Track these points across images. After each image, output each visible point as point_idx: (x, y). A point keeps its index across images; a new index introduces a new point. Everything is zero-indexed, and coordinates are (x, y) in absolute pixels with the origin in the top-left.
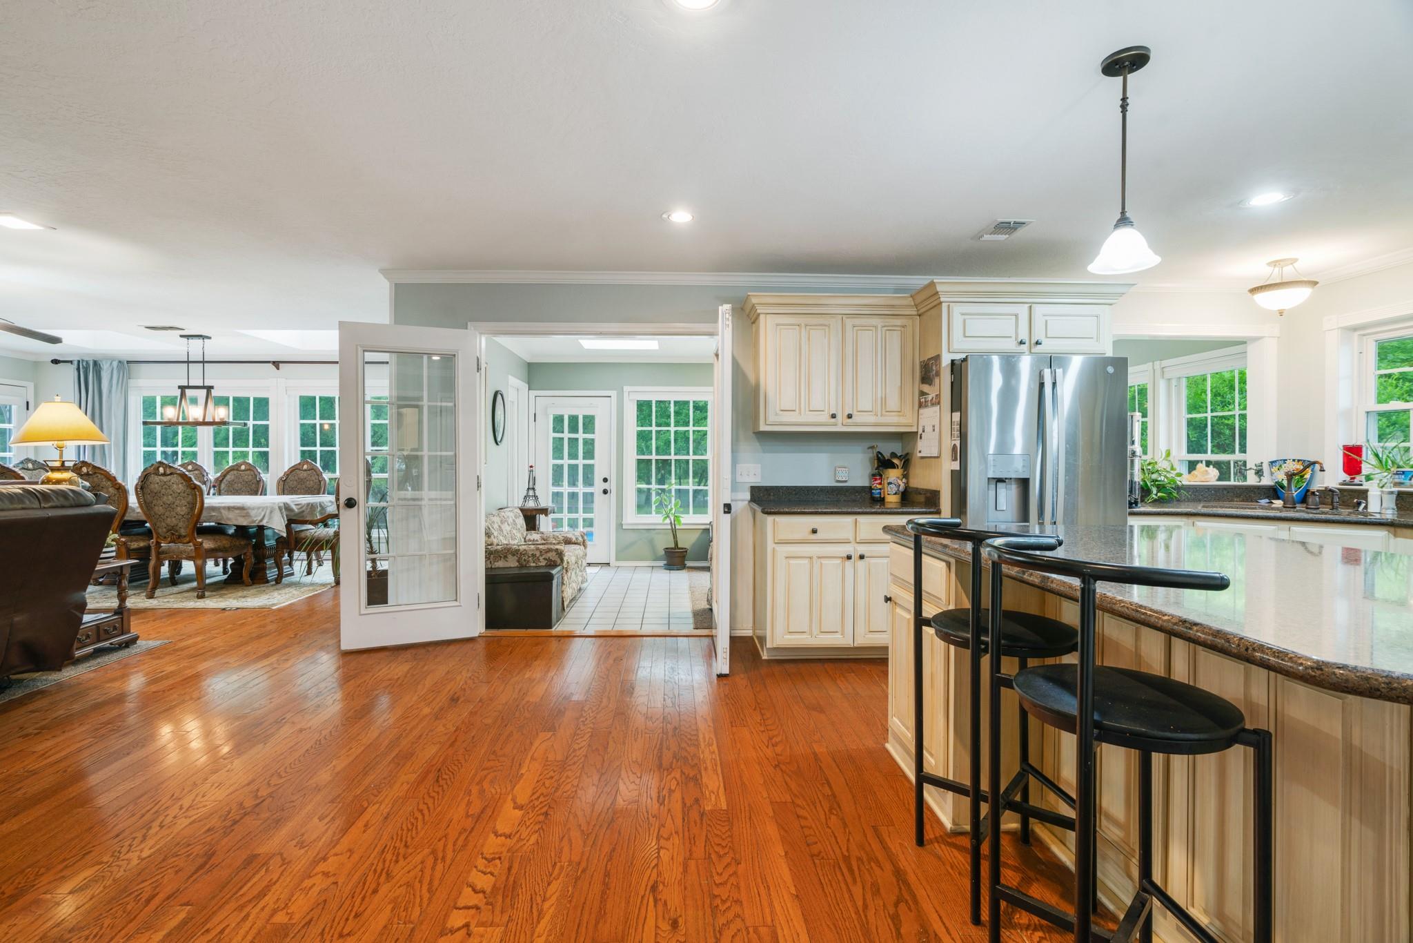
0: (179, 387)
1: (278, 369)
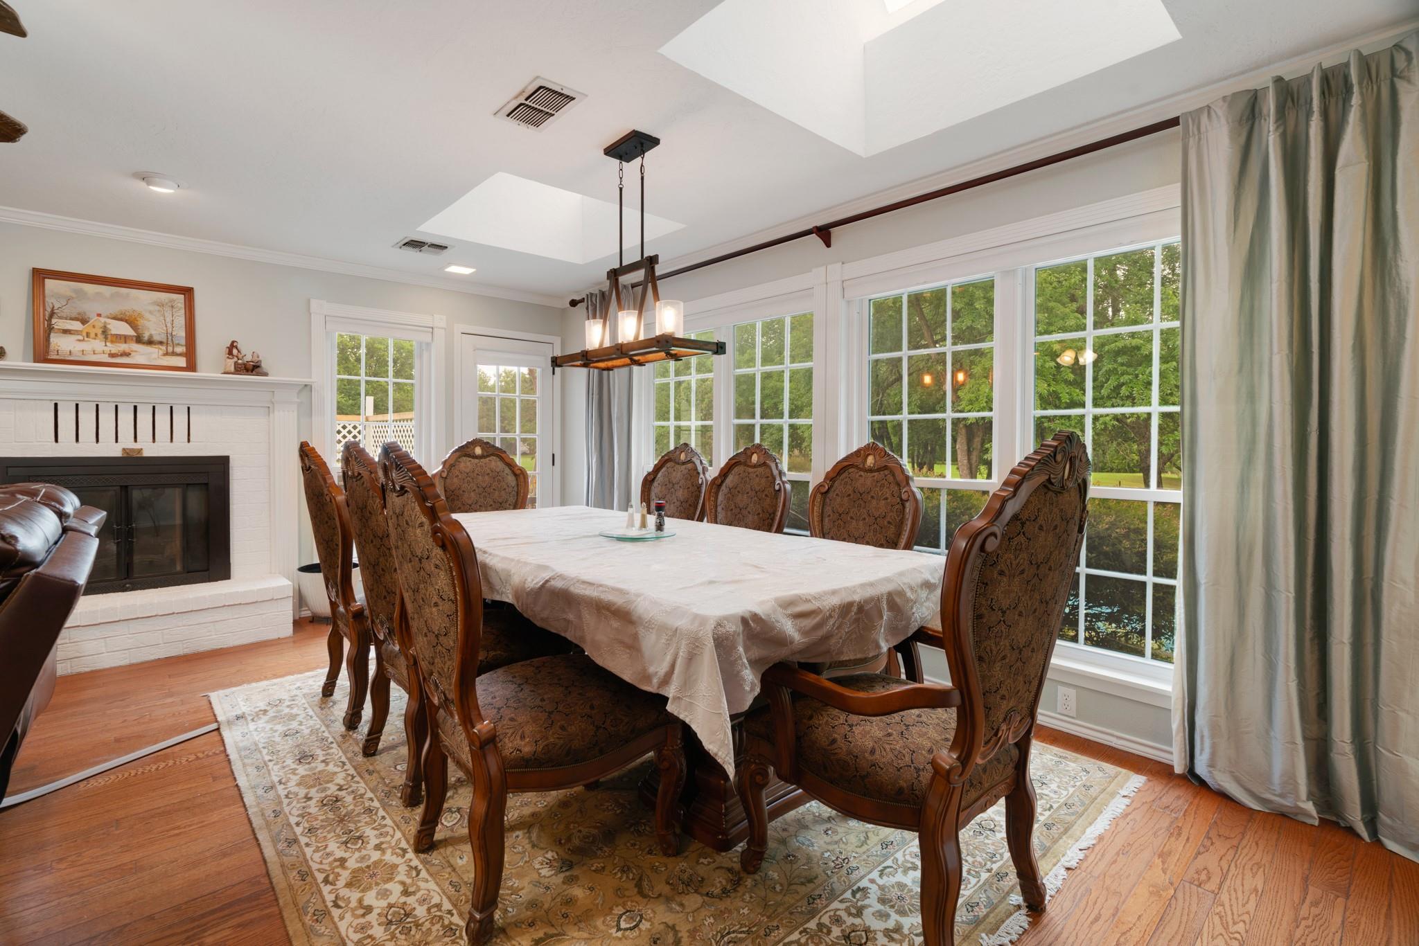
1: (828, 245)
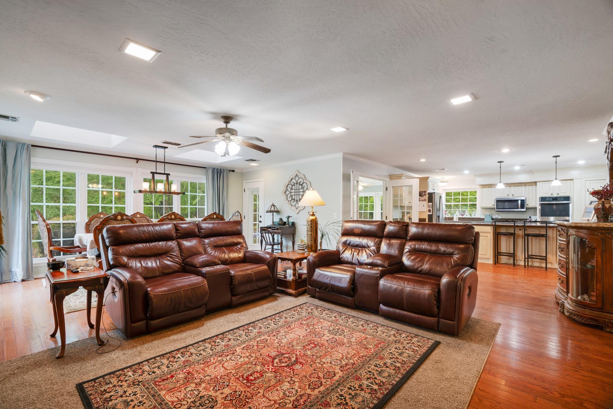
0: (151, 173)
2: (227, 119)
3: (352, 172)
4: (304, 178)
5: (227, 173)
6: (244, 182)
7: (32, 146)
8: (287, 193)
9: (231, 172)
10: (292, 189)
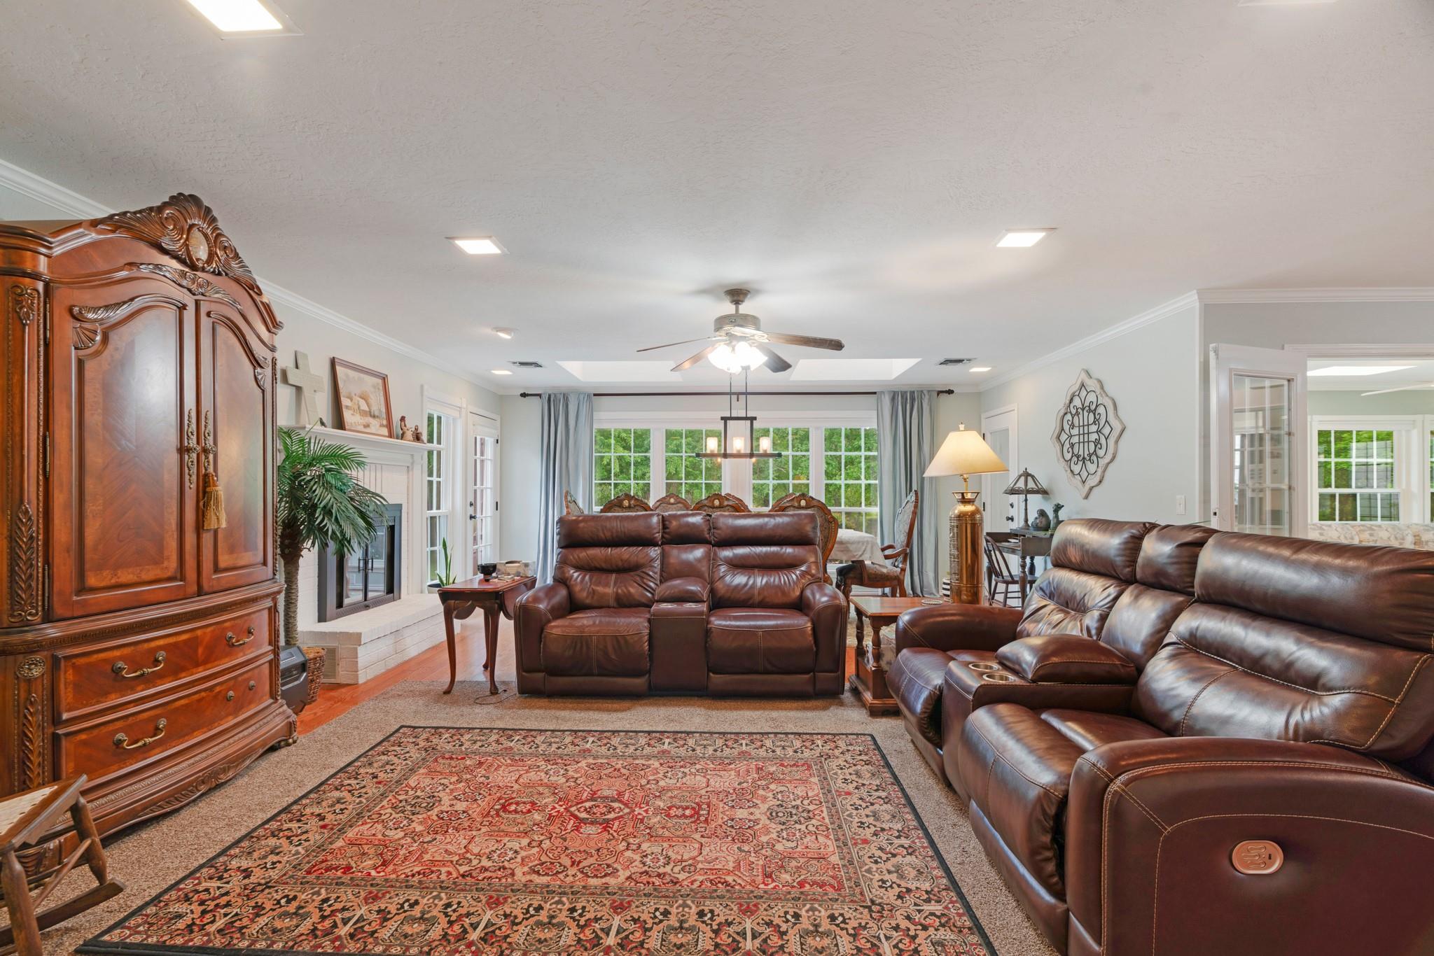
0: (722, 418)
2: (737, 294)
3: (1216, 352)
4: (1098, 391)
5: (930, 399)
6: (983, 416)
7: (595, 395)
8: (1064, 437)
9: (944, 397)
10: (1072, 426)
